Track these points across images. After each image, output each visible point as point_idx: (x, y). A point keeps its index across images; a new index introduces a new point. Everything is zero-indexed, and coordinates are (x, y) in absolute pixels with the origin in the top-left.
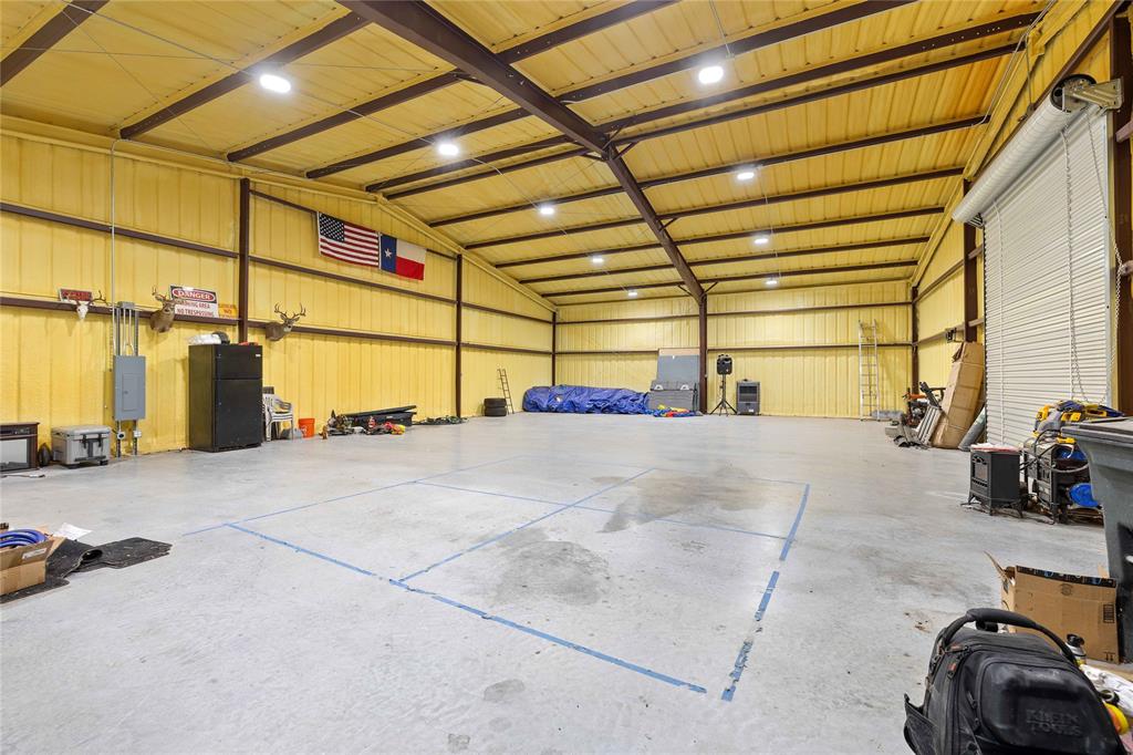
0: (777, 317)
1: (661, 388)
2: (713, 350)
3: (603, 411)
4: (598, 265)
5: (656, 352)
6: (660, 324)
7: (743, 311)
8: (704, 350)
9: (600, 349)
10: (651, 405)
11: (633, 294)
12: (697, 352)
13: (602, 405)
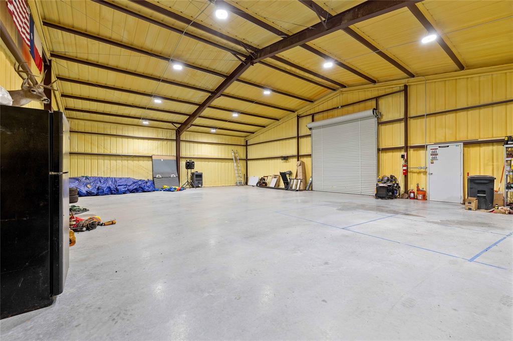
0: (206, 145)
1: (160, 177)
2: (183, 158)
3: (132, 191)
4: (157, 104)
5: (151, 157)
6: (150, 141)
7: (193, 140)
8: (178, 158)
9: (108, 152)
10: (157, 186)
11: (146, 123)
12: (175, 158)
13: (131, 188)
